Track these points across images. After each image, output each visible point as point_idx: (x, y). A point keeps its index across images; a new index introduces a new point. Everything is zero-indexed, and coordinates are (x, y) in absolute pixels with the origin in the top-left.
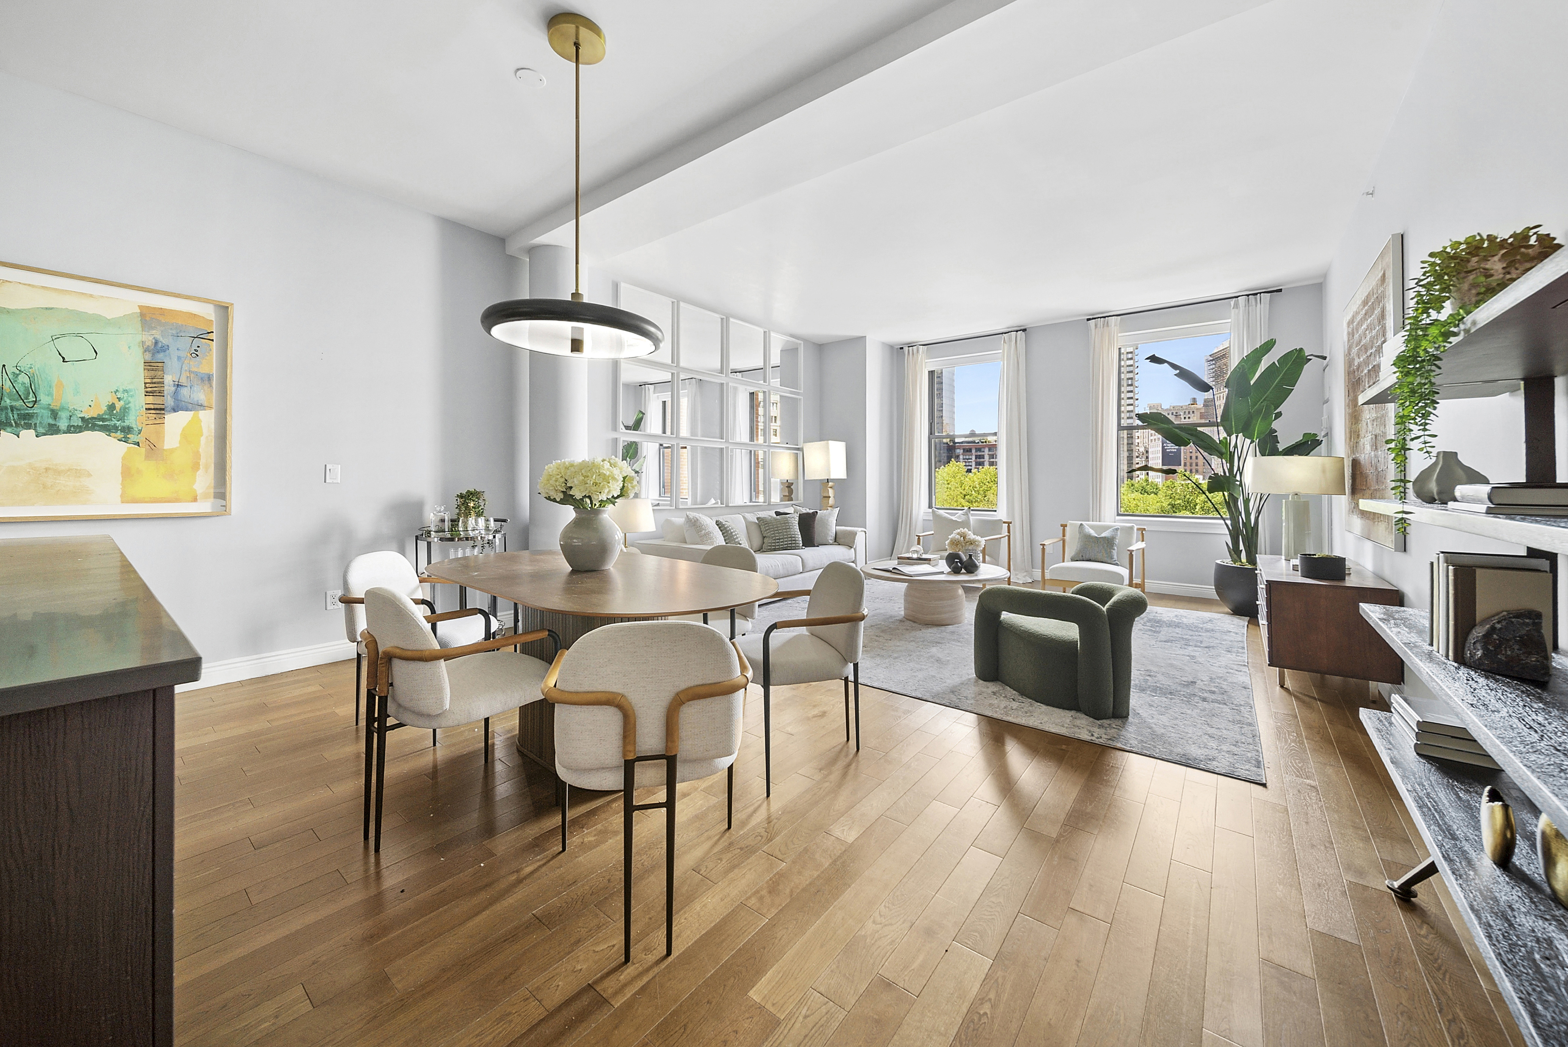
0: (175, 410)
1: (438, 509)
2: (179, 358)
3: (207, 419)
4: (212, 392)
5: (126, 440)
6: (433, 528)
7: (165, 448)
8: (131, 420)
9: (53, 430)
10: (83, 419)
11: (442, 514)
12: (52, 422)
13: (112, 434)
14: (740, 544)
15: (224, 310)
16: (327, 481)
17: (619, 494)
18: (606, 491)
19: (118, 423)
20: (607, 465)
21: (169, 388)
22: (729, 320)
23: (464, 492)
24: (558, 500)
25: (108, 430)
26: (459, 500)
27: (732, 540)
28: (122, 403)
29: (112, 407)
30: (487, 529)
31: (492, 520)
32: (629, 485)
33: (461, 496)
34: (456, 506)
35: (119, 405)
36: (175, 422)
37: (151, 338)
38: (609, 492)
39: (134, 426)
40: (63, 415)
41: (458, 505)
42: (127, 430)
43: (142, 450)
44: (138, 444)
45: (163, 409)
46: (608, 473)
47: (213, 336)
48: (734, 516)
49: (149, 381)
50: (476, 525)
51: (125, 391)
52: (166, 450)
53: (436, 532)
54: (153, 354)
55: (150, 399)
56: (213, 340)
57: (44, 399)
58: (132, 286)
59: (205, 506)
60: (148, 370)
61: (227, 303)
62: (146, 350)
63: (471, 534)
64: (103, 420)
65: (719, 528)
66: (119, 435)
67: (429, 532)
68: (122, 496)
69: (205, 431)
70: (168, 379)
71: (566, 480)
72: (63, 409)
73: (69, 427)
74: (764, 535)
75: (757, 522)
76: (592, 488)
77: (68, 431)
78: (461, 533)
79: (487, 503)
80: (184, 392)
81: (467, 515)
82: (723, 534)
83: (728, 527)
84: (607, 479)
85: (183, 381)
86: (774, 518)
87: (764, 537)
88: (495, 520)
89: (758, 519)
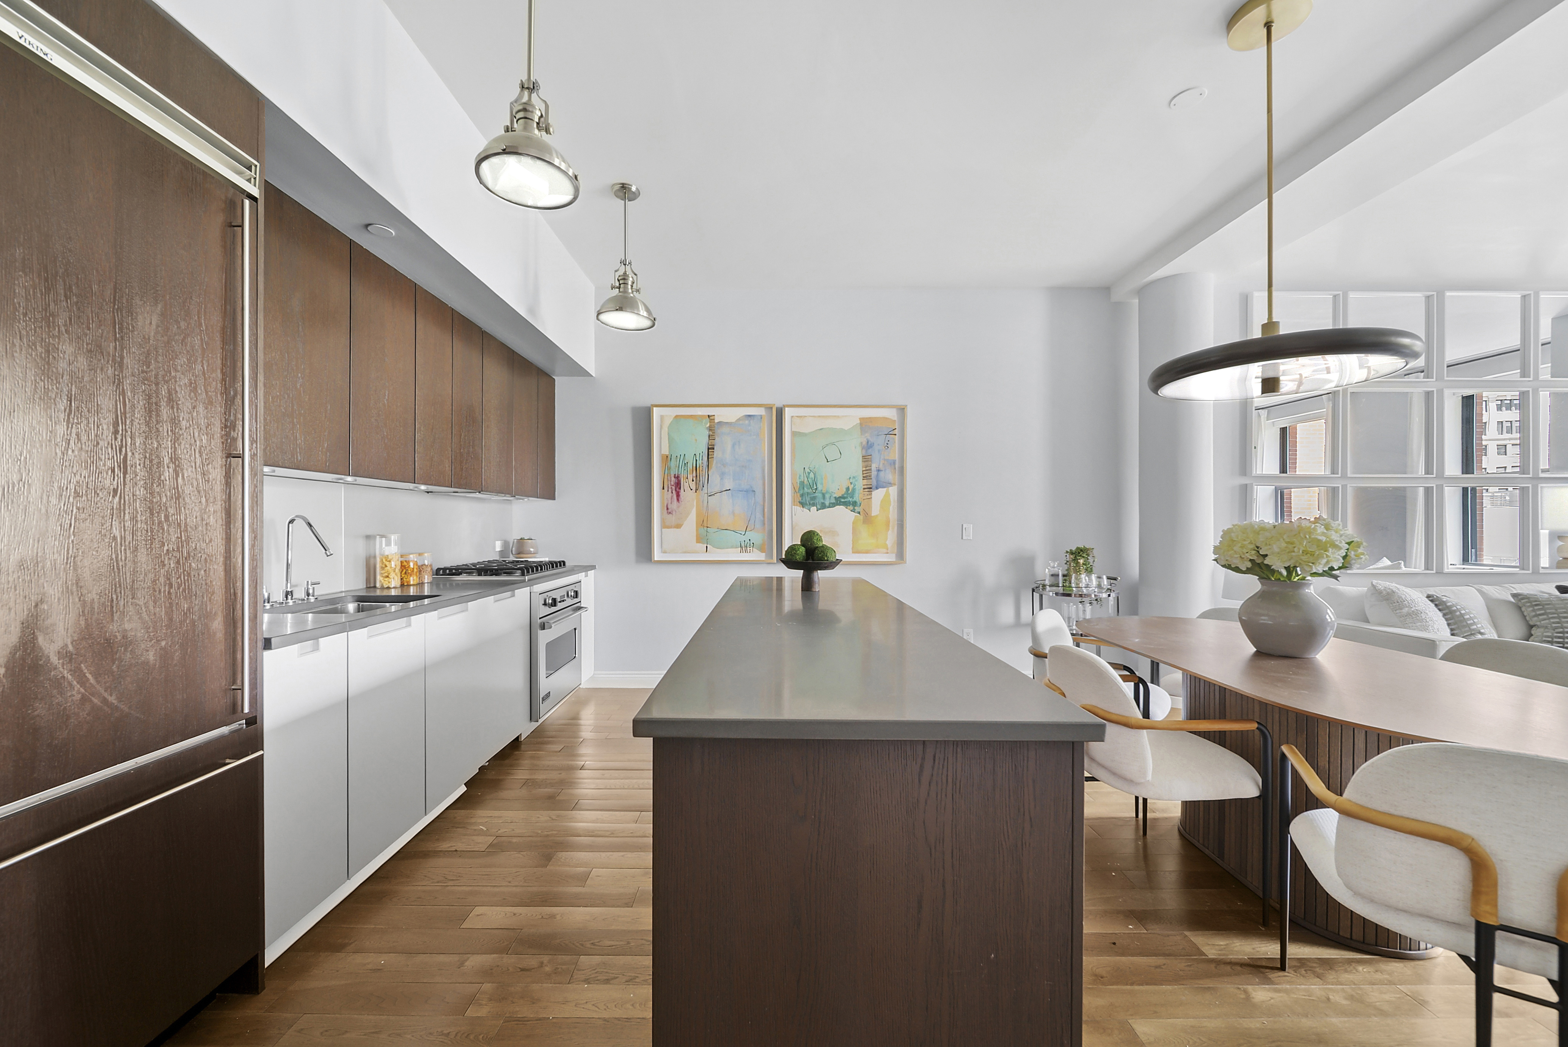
0: (877, 488)
1: (1052, 564)
2: (879, 451)
3: (893, 491)
4: (895, 472)
5: (853, 511)
6: (1047, 582)
7: (872, 515)
8: (857, 498)
9: (823, 506)
10: (835, 497)
11: (1056, 569)
12: (823, 501)
13: (848, 507)
14: (1481, 634)
15: (902, 410)
16: (964, 538)
17: (1341, 565)
18: (1324, 561)
19: (851, 499)
20: (1321, 529)
21: (874, 473)
22: (1444, 296)
23: (1074, 549)
24: (1244, 569)
25: (846, 504)
26: (1068, 556)
27: (1464, 626)
28: (852, 486)
29: (848, 489)
30: (1099, 586)
31: (1105, 577)
32: (1353, 553)
33: (1072, 553)
34: (1066, 562)
35: (851, 487)
36: (878, 495)
37: (865, 440)
38: (1328, 562)
39: (858, 501)
40: (827, 496)
41: (1067, 561)
42: (855, 504)
43: (861, 517)
44: (859, 513)
45: (871, 488)
46: (1324, 539)
47: (896, 432)
48: (1456, 588)
49: (864, 469)
50: (1087, 582)
51: (854, 477)
52: (873, 517)
53: (1050, 586)
54: (866, 451)
55: (865, 482)
56: (895, 435)
57: (820, 487)
58: (857, 405)
59: (892, 558)
60: (864, 461)
61: (903, 406)
62: (863, 448)
63: (1085, 591)
64: (844, 498)
65: (1436, 605)
66: (851, 507)
67: (1044, 586)
68: (852, 549)
69: (892, 500)
70: (874, 467)
71: (1258, 547)
72: (827, 492)
73: (830, 503)
74: (1531, 623)
75: (1512, 600)
76: (1302, 557)
77: (829, 507)
78: (1074, 589)
79: (1096, 560)
80: (882, 474)
81: (1077, 571)
82: (1444, 615)
83: (1453, 605)
84: (1323, 546)
85: (881, 467)
86: (1557, 597)
87: (1531, 627)
88: (1108, 578)
89: (1514, 596)
